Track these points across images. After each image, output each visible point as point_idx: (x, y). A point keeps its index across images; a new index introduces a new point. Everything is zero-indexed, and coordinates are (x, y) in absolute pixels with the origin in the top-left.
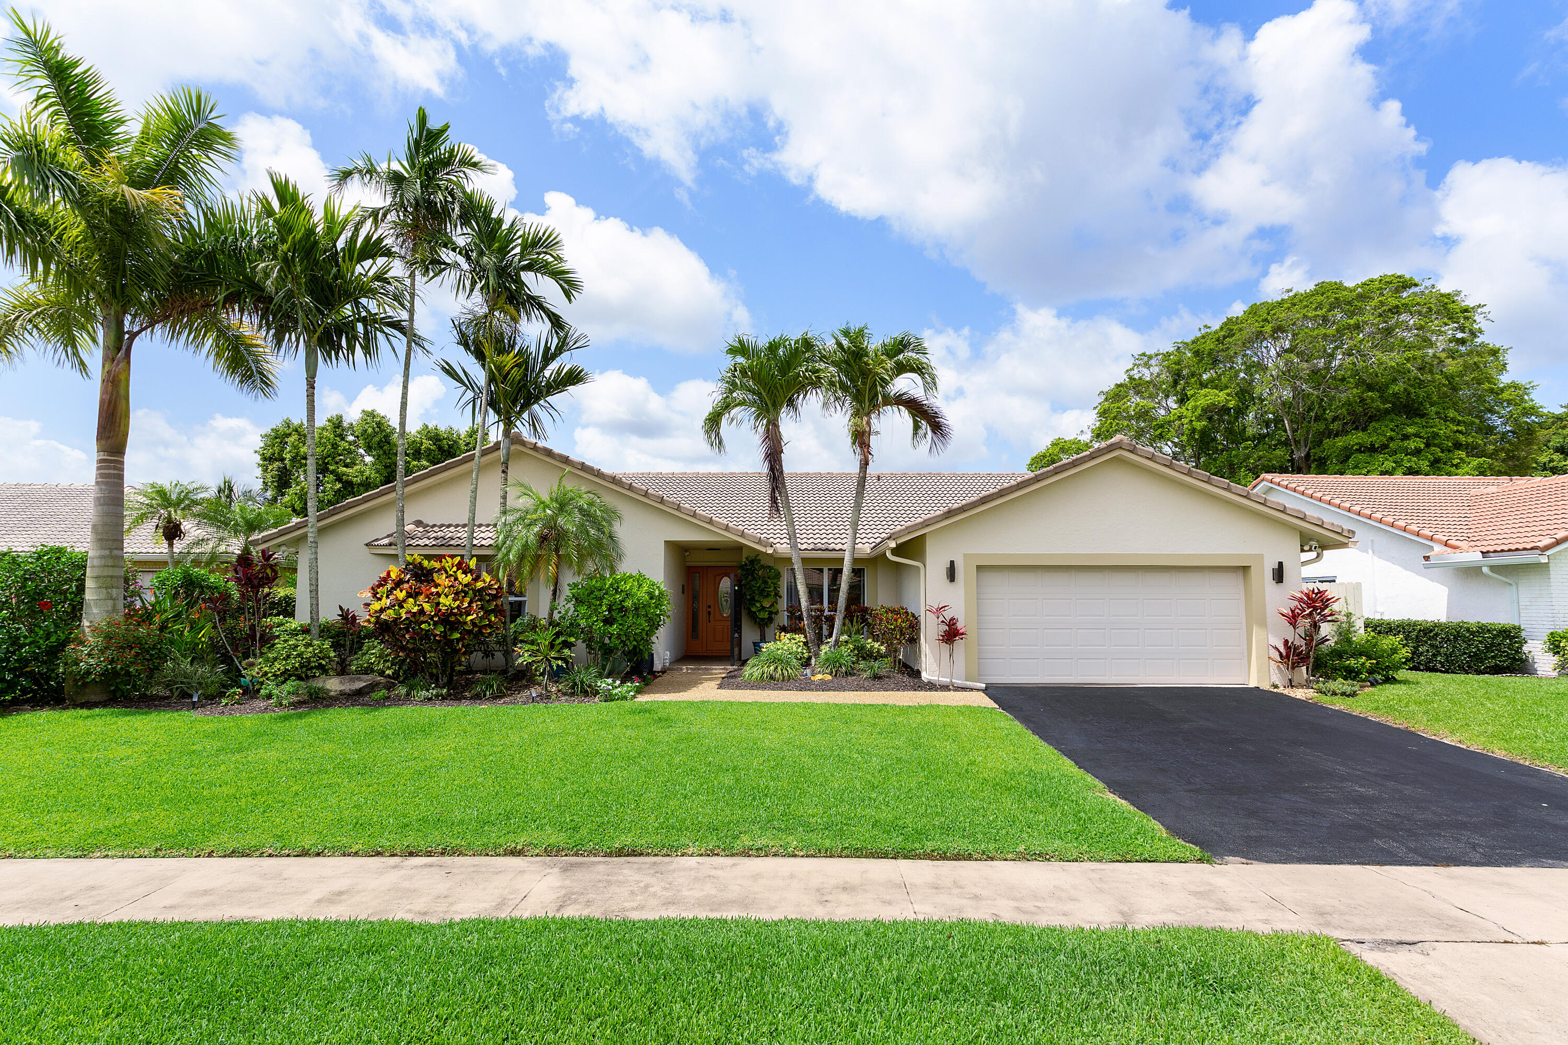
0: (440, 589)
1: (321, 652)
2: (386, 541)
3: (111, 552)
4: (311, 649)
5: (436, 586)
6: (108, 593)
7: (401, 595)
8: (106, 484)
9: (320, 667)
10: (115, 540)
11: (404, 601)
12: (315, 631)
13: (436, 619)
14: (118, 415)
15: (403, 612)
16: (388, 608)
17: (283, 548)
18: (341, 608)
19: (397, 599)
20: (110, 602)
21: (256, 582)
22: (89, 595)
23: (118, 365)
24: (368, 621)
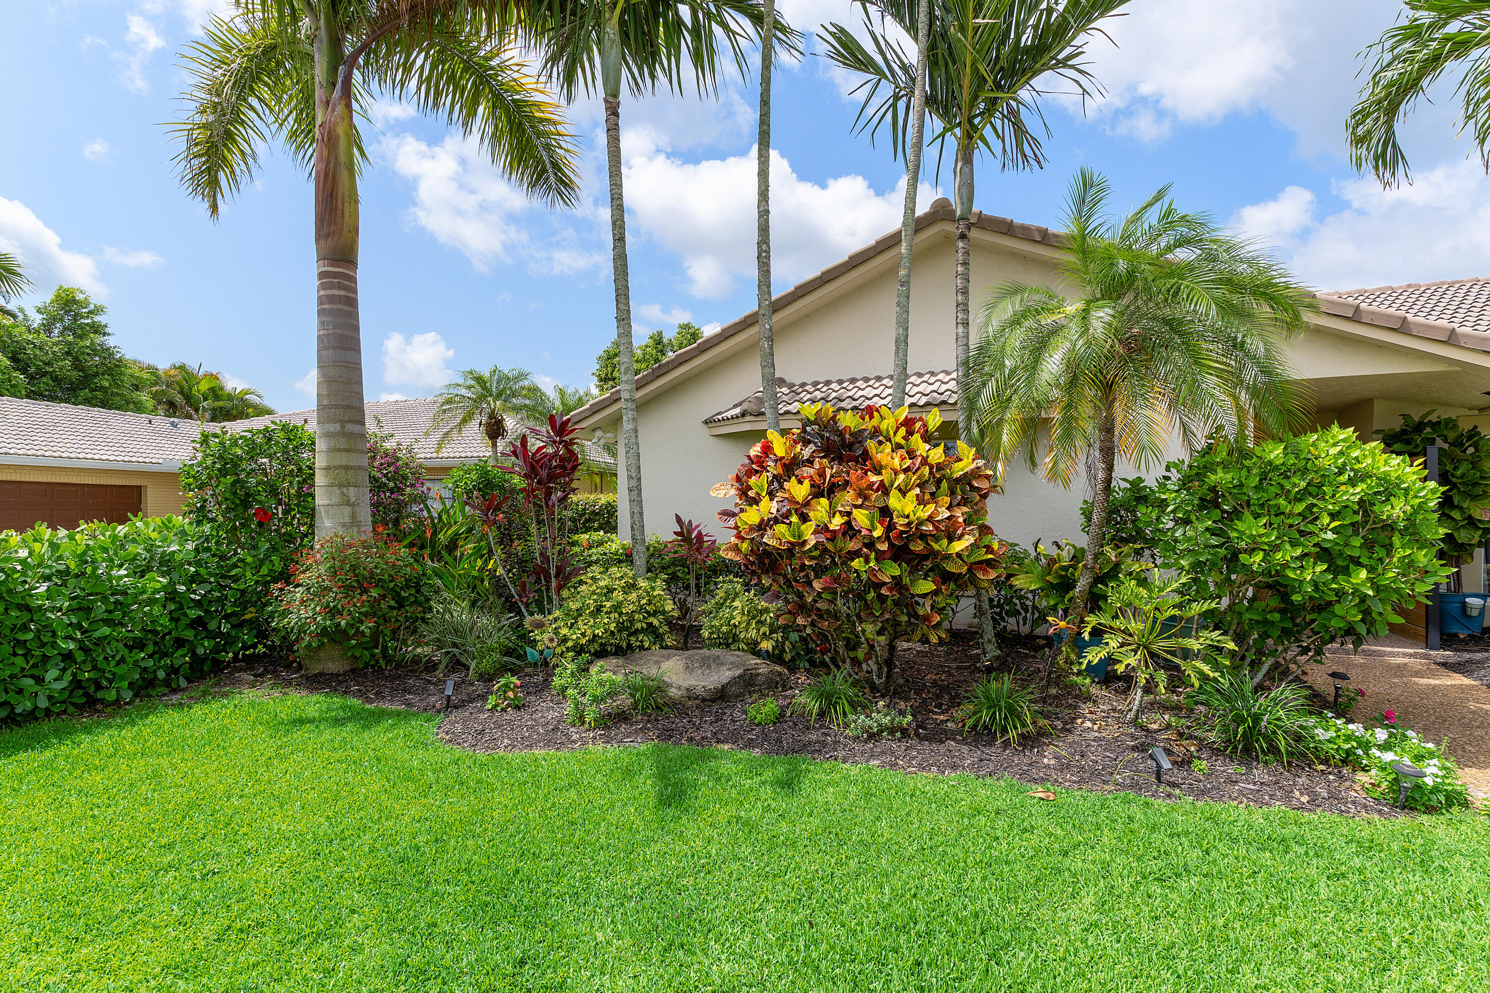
0: (886, 476)
1: (650, 603)
2: (737, 411)
3: (343, 427)
4: (633, 596)
5: (877, 471)
6: (343, 494)
7: (800, 491)
8: (331, 312)
9: (651, 629)
10: (348, 407)
11: (807, 504)
12: (640, 560)
13: (884, 547)
14: (340, 197)
15: (808, 530)
16: (776, 521)
17: (599, 433)
18: (679, 520)
19: (792, 500)
20: (347, 510)
21: (544, 473)
22: (321, 500)
23: (333, 110)
24: (736, 549)
